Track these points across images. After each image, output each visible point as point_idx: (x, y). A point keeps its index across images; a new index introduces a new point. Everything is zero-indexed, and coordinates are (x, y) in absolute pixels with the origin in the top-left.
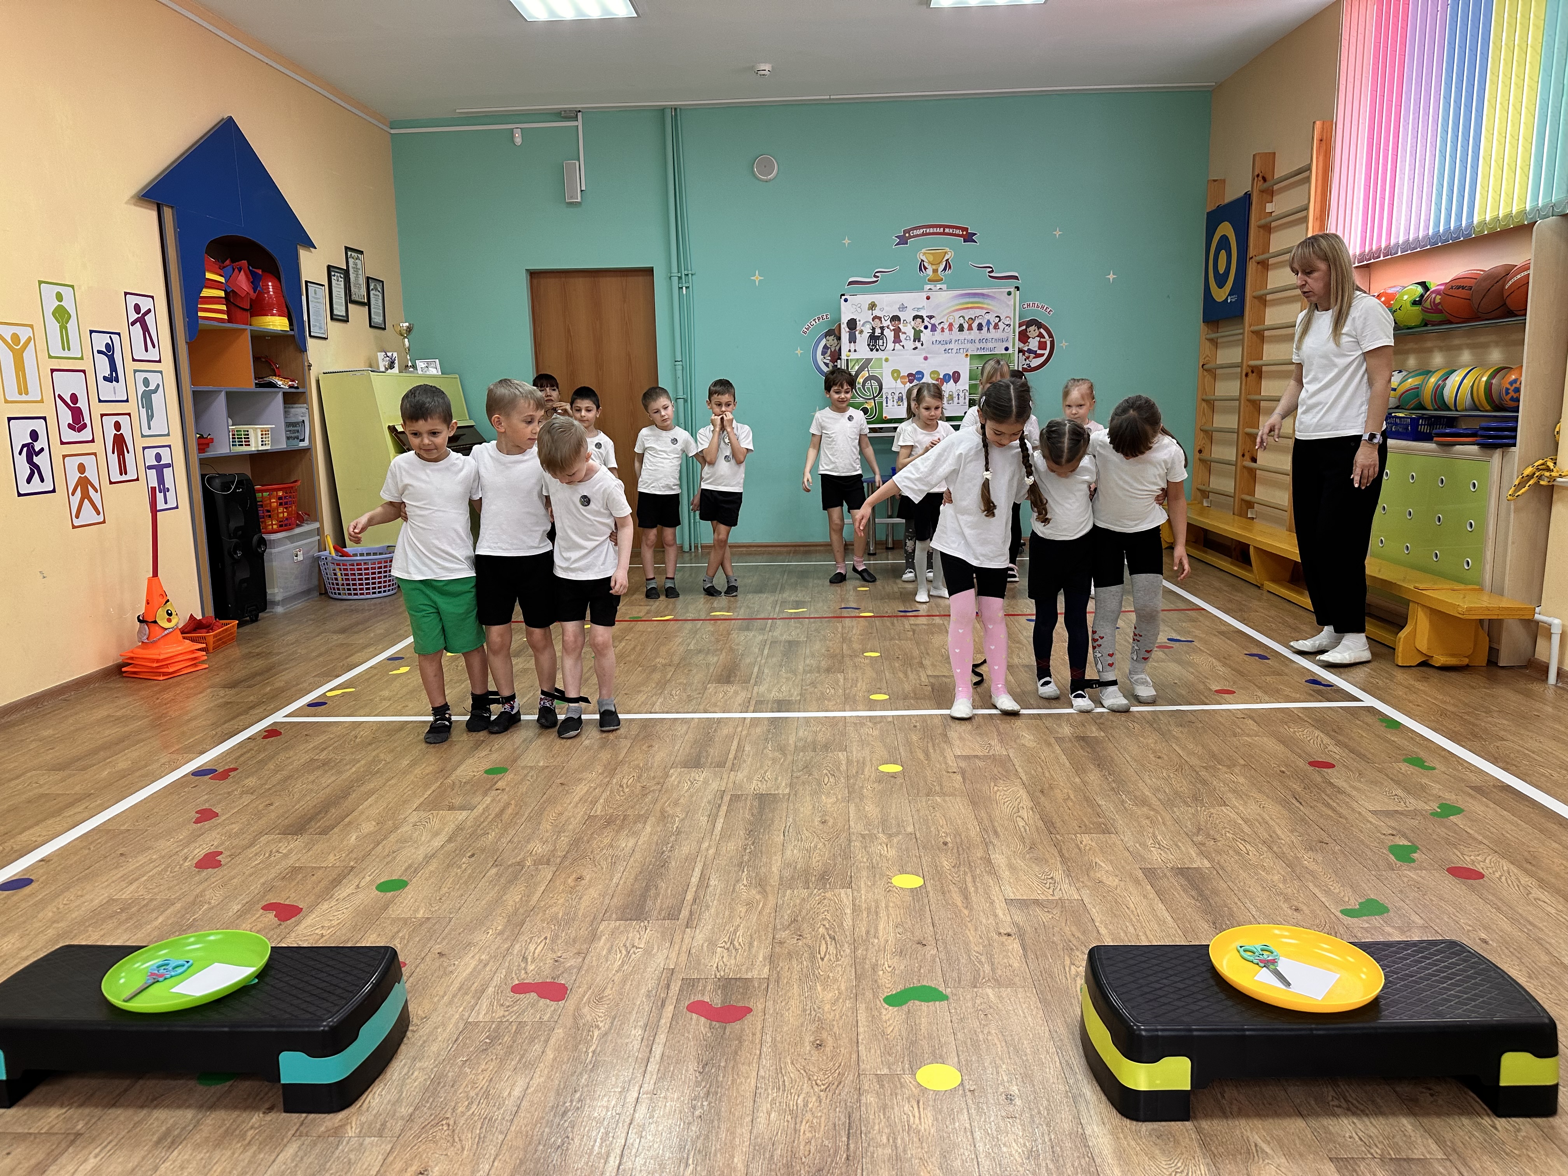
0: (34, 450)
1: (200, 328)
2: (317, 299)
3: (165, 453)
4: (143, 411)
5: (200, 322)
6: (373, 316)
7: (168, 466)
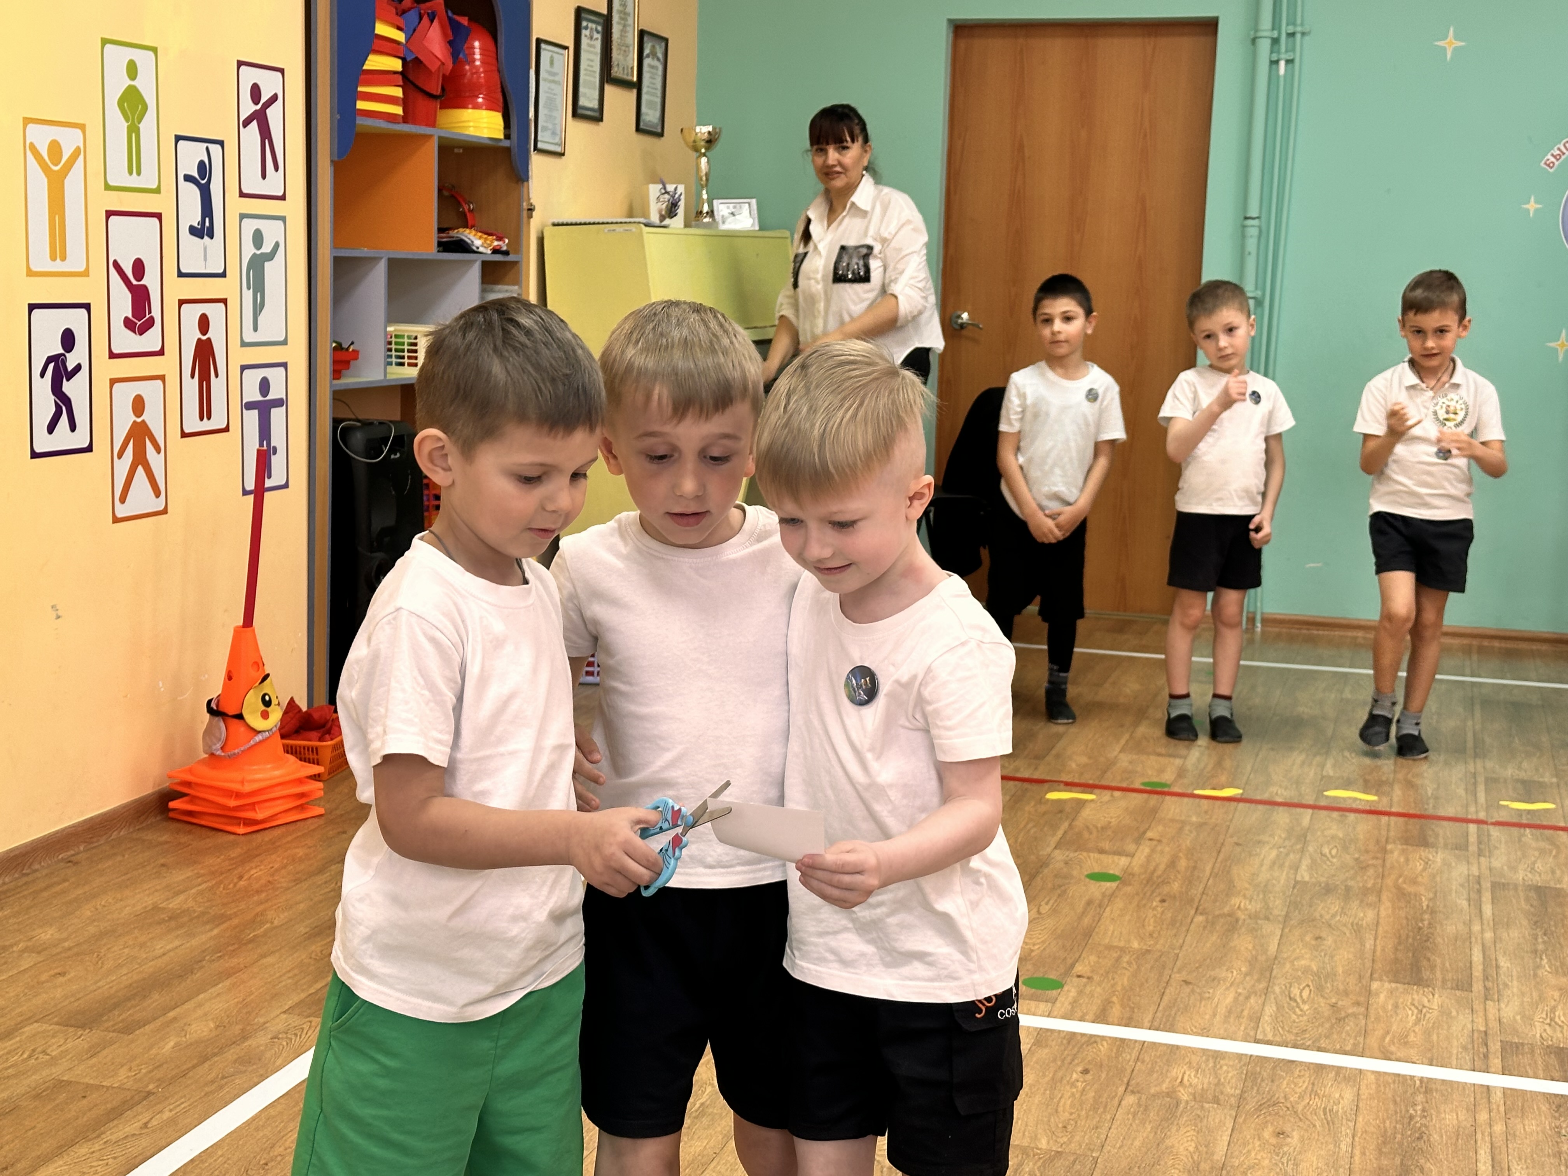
0: (65, 368)
1: (358, 129)
2: (555, 74)
3: (275, 376)
4: (248, 295)
5: (360, 121)
6: (644, 109)
7: (279, 403)
